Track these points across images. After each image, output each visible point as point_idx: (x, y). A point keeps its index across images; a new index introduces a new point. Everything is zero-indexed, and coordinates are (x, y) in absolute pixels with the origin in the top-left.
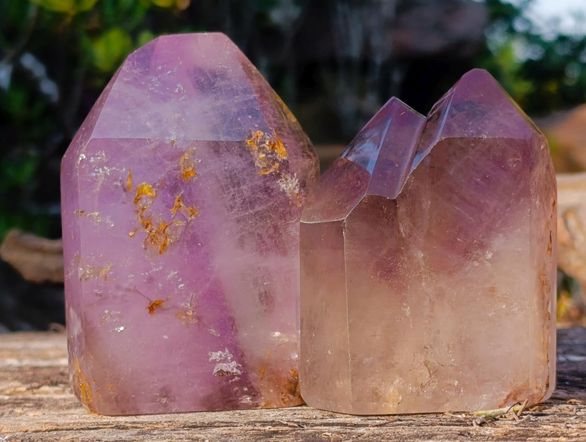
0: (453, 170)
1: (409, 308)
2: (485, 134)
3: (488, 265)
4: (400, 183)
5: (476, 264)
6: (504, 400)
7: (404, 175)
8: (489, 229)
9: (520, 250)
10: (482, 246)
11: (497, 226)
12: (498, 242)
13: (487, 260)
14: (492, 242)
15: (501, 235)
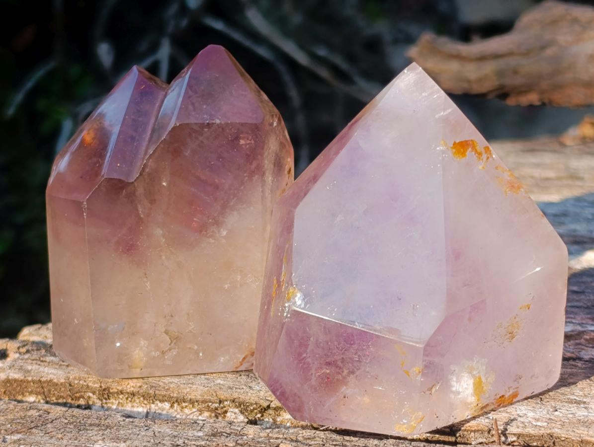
0: (189, 152)
1: (149, 283)
2: (218, 118)
3: (224, 241)
4: (139, 164)
5: (211, 240)
6: (240, 362)
7: (142, 156)
8: (225, 207)
9: (253, 227)
10: (217, 223)
11: (232, 204)
12: (232, 219)
13: (222, 237)
14: (226, 220)
15: (235, 213)
